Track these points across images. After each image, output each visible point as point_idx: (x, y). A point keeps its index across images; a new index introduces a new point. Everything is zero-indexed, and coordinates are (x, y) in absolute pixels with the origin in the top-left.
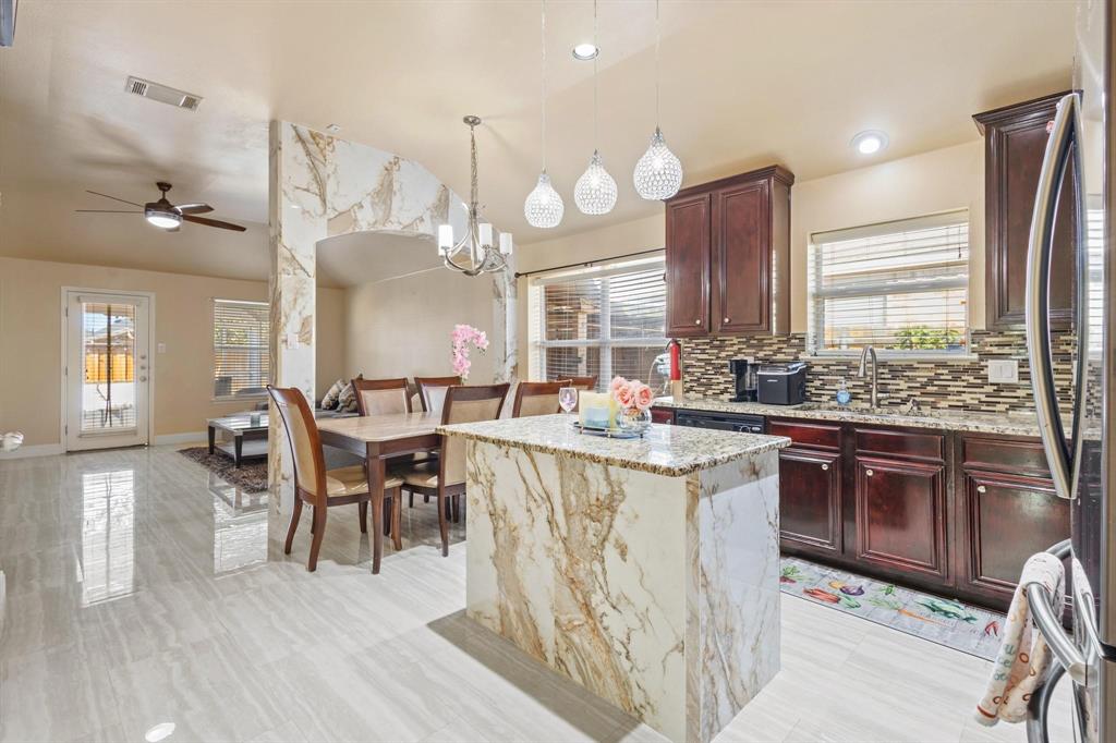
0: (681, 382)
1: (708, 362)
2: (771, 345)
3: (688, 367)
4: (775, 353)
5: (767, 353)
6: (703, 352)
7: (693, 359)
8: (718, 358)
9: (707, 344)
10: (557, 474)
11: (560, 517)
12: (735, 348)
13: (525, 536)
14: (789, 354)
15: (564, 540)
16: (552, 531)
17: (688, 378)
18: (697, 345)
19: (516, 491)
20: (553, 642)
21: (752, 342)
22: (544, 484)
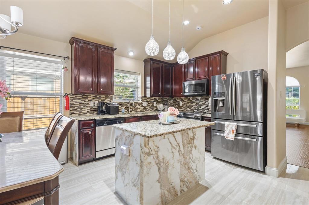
0: (68, 111)
1: (80, 103)
2: (103, 98)
3: (71, 105)
4: (105, 100)
5: (102, 100)
6: (79, 99)
7: (74, 102)
8: (85, 101)
9: (81, 96)
10: (181, 136)
11: (182, 149)
12: (92, 98)
13: (171, 162)
14: (108, 100)
15: (183, 154)
16: (179, 154)
17: (71, 109)
18: (76, 97)
19: (168, 149)
20: (180, 186)
21: (97, 96)
22: (177, 142)
